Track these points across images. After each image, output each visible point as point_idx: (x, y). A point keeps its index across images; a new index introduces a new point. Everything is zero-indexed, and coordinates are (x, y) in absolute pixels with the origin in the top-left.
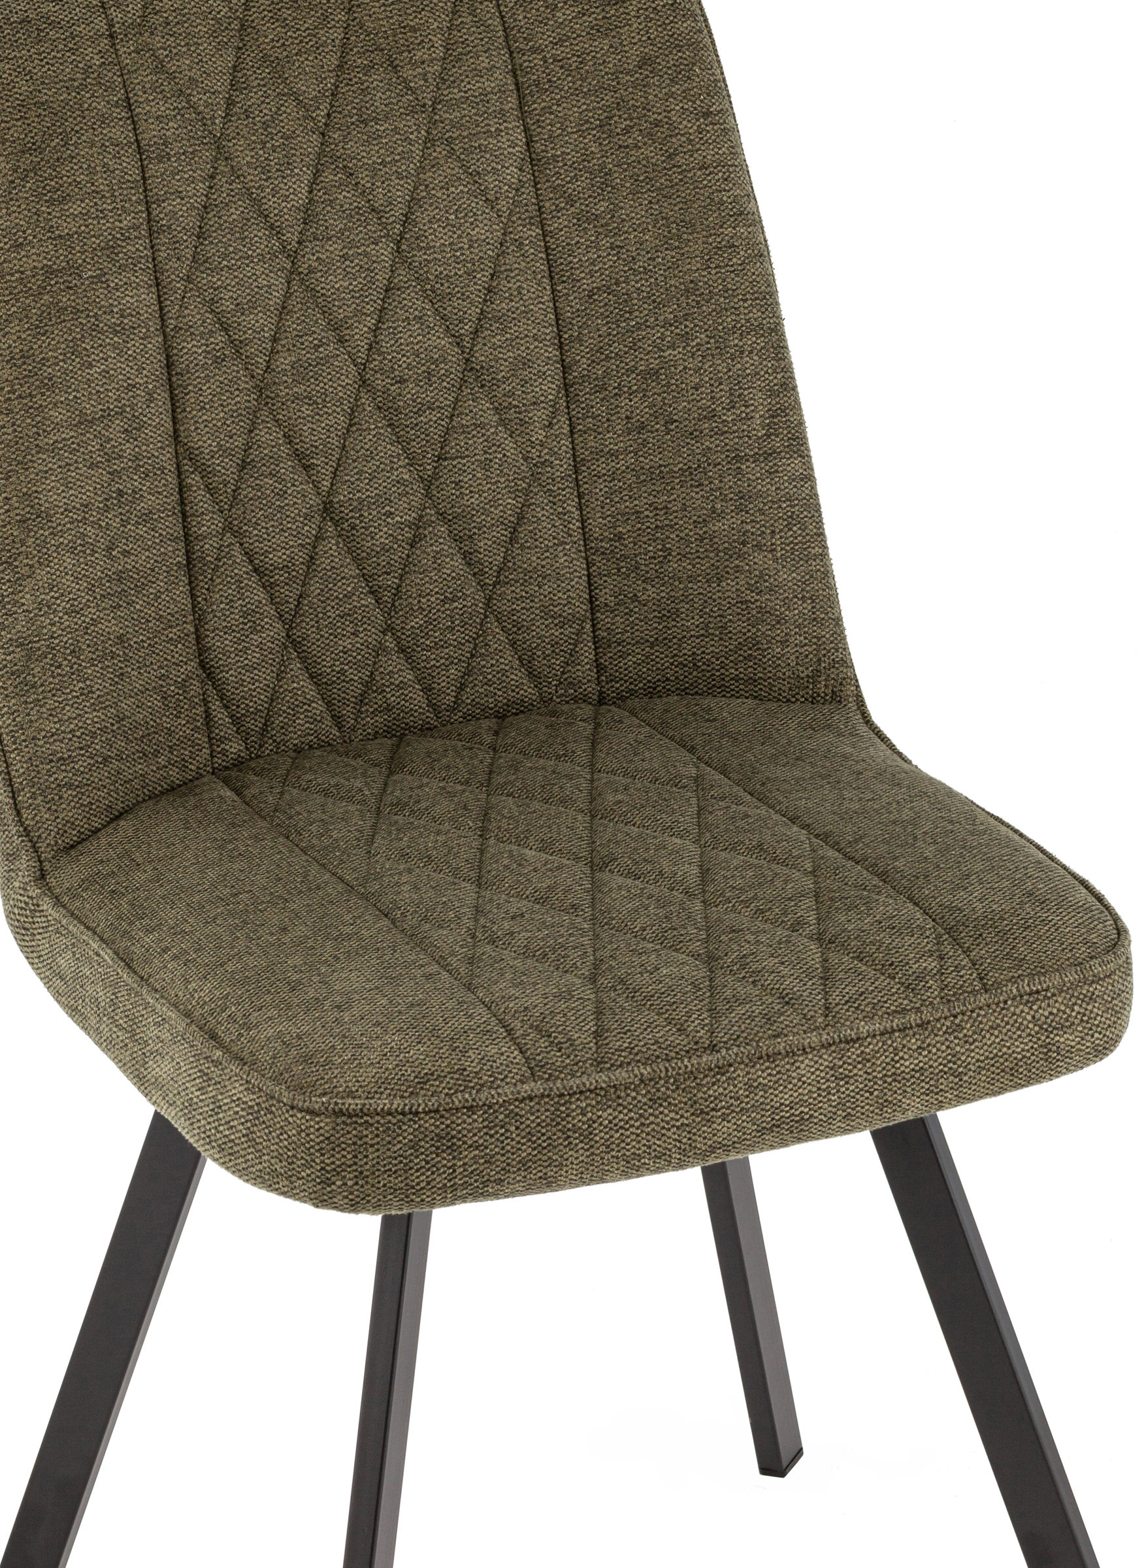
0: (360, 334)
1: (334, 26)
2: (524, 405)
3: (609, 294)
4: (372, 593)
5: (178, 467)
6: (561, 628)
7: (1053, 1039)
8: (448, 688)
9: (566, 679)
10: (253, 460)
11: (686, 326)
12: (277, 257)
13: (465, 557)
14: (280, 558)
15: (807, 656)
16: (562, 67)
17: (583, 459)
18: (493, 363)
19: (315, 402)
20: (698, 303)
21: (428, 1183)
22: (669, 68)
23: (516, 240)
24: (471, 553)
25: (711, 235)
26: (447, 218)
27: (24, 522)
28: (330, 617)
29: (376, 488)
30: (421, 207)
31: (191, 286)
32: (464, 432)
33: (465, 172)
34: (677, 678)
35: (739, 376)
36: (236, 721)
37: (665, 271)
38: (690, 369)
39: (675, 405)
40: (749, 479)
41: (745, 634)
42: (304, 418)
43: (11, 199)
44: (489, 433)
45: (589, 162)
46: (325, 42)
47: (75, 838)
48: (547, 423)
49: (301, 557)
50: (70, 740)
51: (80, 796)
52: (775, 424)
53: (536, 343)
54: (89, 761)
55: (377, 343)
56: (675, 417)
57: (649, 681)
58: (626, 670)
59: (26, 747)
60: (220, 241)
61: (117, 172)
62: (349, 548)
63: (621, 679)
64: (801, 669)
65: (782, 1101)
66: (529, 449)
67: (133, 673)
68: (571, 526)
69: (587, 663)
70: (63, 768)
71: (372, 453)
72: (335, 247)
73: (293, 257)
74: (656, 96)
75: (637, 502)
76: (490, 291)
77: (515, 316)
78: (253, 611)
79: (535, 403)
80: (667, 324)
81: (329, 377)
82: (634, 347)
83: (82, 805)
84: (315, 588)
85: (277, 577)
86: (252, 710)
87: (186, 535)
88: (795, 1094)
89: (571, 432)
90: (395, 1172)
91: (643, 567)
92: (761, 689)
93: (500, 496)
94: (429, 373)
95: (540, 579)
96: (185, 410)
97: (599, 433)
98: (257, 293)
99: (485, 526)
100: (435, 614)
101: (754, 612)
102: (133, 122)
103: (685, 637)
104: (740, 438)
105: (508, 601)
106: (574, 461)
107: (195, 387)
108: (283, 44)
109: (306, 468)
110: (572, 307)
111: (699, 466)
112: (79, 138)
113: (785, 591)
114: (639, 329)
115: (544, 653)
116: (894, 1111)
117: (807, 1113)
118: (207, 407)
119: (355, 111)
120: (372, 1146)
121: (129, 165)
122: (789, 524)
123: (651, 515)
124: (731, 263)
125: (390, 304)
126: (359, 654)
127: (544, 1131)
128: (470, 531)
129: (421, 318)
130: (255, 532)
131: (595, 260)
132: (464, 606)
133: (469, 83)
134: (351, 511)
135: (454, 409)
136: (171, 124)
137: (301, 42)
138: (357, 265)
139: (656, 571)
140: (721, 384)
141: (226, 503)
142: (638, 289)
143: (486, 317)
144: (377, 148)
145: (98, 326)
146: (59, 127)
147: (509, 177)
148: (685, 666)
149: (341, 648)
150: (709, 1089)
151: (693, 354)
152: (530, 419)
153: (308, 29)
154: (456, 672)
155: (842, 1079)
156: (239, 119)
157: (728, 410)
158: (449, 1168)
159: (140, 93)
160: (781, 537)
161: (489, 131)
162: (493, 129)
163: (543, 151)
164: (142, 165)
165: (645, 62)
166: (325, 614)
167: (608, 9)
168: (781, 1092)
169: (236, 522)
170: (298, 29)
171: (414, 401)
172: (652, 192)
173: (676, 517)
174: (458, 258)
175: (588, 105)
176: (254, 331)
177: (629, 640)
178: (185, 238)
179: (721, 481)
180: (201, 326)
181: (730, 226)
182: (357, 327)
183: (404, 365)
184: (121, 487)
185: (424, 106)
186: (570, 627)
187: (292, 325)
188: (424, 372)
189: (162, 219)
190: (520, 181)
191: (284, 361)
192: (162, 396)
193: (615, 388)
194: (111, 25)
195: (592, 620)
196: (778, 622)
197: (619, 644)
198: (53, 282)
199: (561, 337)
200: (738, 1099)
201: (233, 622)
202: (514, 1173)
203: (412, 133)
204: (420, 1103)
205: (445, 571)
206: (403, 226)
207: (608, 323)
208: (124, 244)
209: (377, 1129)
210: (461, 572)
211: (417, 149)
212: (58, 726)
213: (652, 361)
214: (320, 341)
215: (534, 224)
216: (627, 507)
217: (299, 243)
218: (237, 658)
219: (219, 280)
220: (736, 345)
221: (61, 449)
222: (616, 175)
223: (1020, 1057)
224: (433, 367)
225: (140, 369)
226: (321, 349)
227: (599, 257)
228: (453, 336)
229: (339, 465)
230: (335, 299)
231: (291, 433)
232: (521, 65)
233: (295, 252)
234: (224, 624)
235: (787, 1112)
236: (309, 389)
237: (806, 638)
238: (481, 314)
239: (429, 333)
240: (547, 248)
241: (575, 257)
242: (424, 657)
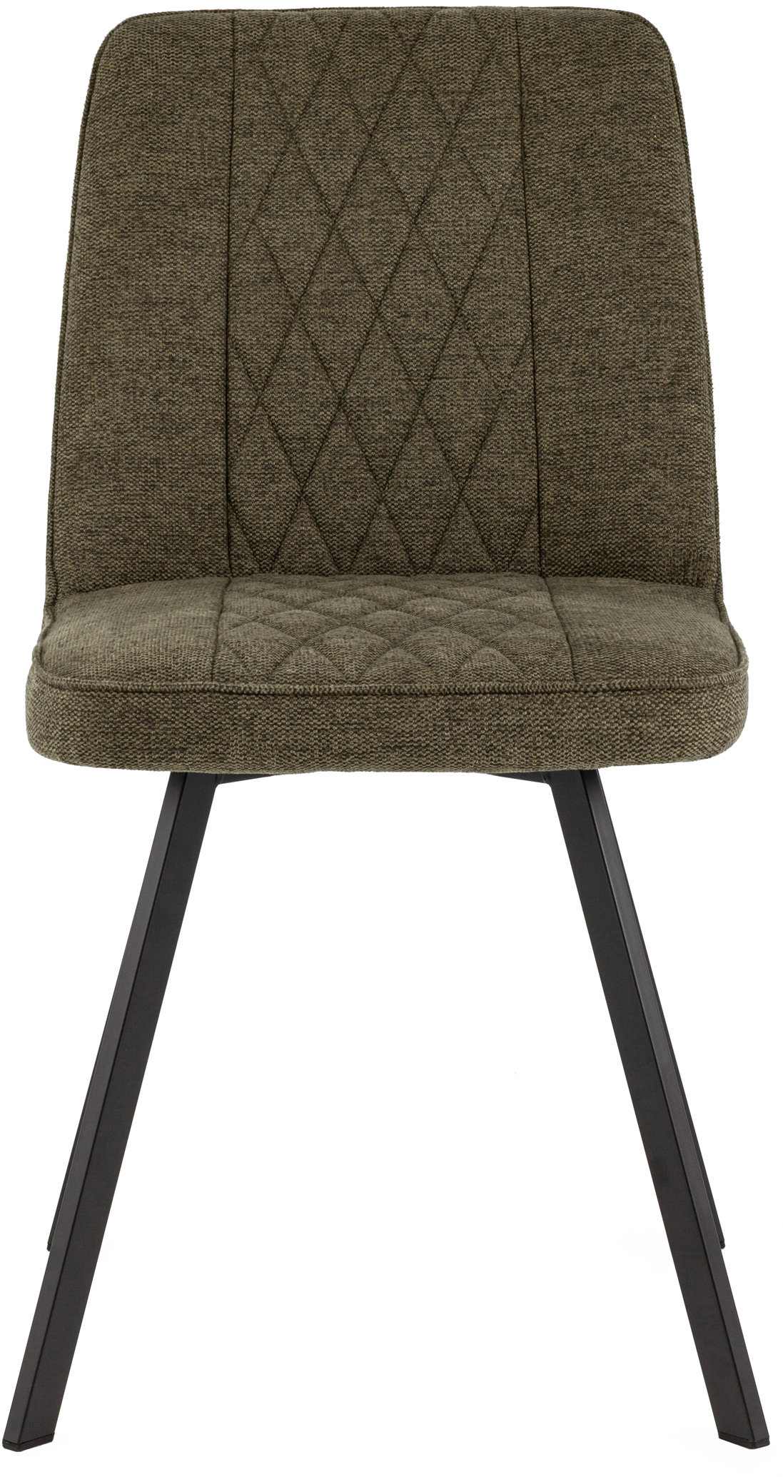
0: (379, 277)
1: (395, 63)
2: (497, 345)
3: (569, 271)
4: (371, 471)
5: (227, 353)
6: (513, 516)
7: (636, 724)
8: (425, 551)
9: (516, 558)
10: (284, 357)
11: (621, 298)
12: (322, 215)
13: (446, 455)
14: (298, 431)
15: (681, 550)
16: (556, 106)
17: (540, 392)
18: (476, 312)
19: (337, 322)
20: (631, 281)
21: (130, 744)
22: (633, 113)
23: (504, 225)
24: (449, 452)
25: (646, 234)
26: (453, 202)
27: (92, 364)
28: (334, 482)
29: (379, 392)
30: (435, 192)
31: (254, 226)
32: (450, 360)
33: (472, 172)
34: (594, 564)
35: (655, 338)
36: (252, 544)
37: (610, 257)
38: (620, 330)
39: (607, 356)
40: (654, 414)
41: (638, 529)
42: (327, 332)
43: (121, 144)
44: (468, 363)
45: (565, 174)
46: (385, 72)
47: (91, 587)
48: (515, 362)
49: (316, 433)
50: (99, 519)
51: (99, 559)
52: (679, 376)
53: (511, 301)
54: (112, 537)
55: (391, 287)
56: (607, 365)
57: (576, 567)
58: (560, 556)
59: (67, 519)
60: (280, 198)
61: (209, 139)
62: (356, 435)
63: (556, 564)
64: (676, 559)
65: (404, 729)
66: (499, 379)
67: (164, 488)
68: (527, 441)
69: (532, 547)
70: (89, 537)
71: (378, 365)
72: (365, 213)
73: (335, 217)
74: (620, 131)
75: (574, 427)
76: (481, 260)
77: (496, 279)
78: (273, 466)
79: (505, 345)
80: (607, 296)
81: (350, 305)
82: (583, 311)
83: (99, 566)
84: (325, 458)
85: (294, 445)
86: (264, 539)
87: (227, 404)
88: (415, 726)
89: (534, 372)
90: (107, 734)
91: (575, 476)
92: (648, 575)
93: (473, 411)
94: (427, 313)
95: (499, 477)
96: (235, 312)
97: (553, 374)
98: (302, 237)
99: (460, 432)
100: (417, 493)
101: (645, 513)
102: (233, 109)
103: (599, 530)
104: (651, 384)
105: (475, 491)
106: (535, 393)
107: (245, 296)
108: (354, 70)
109: (326, 369)
110: (541, 278)
111: (620, 402)
112: (184, 111)
113: (670, 499)
114: (588, 298)
115: (498, 534)
116: (499, 756)
117: (424, 742)
118: (252, 312)
119: (394, 120)
120: (93, 712)
121: (221, 135)
122: (680, 450)
123: (584, 437)
124: (659, 256)
125: (404, 260)
126: (356, 513)
127: (215, 716)
128: (449, 434)
129: (425, 272)
130: (279, 409)
131: (561, 245)
132: (441, 490)
133: (484, 110)
134: (358, 406)
135: (445, 343)
136: (259, 112)
137: (367, 70)
138: (381, 227)
139: (584, 480)
140: (641, 342)
141: (260, 384)
142: (590, 269)
143: (475, 278)
144: (406, 147)
145: (172, 240)
146: (169, 102)
147: (503, 179)
148: (599, 554)
149: (342, 506)
150: (346, 708)
151: (624, 319)
152: (501, 356)
153: (374, 62)
154: (431, 540)
155: (455, 721)
156: (310, 116)
157: (644, 362)
158: (145, 735)
159: (242, 89)
160: (672, 459)
161: (493, 144)
162: (495, 144)
163: (533, 164)
164: (232, 139)
165: (616, 106)
166: (331, 478)
167: (596, 69)
168: (403, 722)
169: (265, 399)
170: (367, 62)
171: (414, 331)
172: (608, 199)
173: (601, 440)
174: (457, 231)
175: (570, 134)
176: (296, 264)
177: (562, 532)
178: (254, 191)
179: (633, 415)
180: (256, 254)
181: (662, 229)
182: (375, 273)
183: (410, 305)
184: (174, 355)
185: (449, 124)
186: (520, 516)
187: (326, 264)
188: (423, 311)
189: (239, 177)
190: (513, 183)
191: (316, 289)
192: (219, 299)
193: (567, 341)
194: (235, 43)
195: (539, 515)
196: (662, 522)
197: (555, 534)
198: (141, 203)
199: (532, 300)
200: (368, 719)
201: (256, 471)
202: (194, 744)
203: (434, 140)
204: (130, 686)
205: (427, 461)
206: (421, 205)
207: (566, 292)
208: (206, 189)
209: (97, 700)
210: (441, 465)
211: (438, 153)
212: (92, 508)
213: (594, 322)
214: (346, 278)
215: (519, 215)
216: (568, 430)
217: (341, 208)
218: (257, 498)
219: (274, 223)
220: (656, 316)
221: (126, 318)
222: (583, 185)
223: (605, 733)
224: (430, 308)
225: (202, 277)
226: (347, 285)
227: (564, 243)
228: (450, 289)
229: (353, 372)
230: (360, 250)
231: (317, 342)
232: (527, 102)
233: (337, 214)
234: (249, 471)
235: (407, 738)
236: (333, 312)
237: (682, 536)
238: (473, 275)
239: (430, 283)
240: (528, 234)
241: (547, 242)
242: (406, 524)
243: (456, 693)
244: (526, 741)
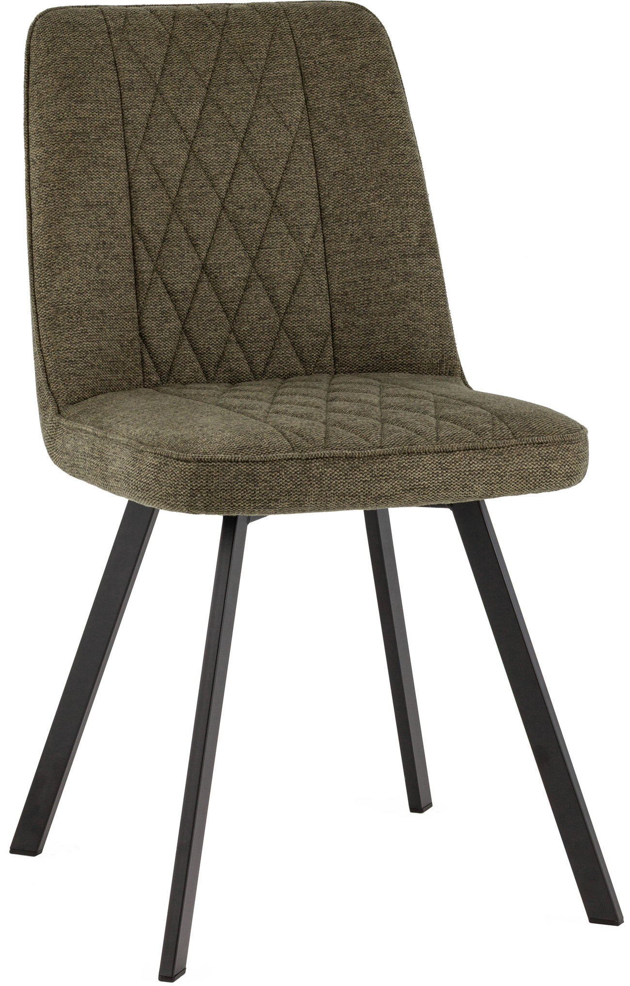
0: (223, 183)
1: (215, 40)
2: (301, 225)
3: (343, 174)
4: (225, 312)
5: (133, 237)
6: (317, 337)
7: (548, 465)
8: (261, 363)
9: (319, 364)
10: (169, 238)
11: (380, 191)
12: (183, 142)
13: (271, 299)
14: (180, 287)
15: (437, 353)
16: (323, 67)
17: (329, 255)
18: (286, 204)
19: (199, 213)
20: (386, 180)
21: (242, 497)
22: (375, 70)
23: (299, 146)
24: (273, 297)
25: (393, 148)
26: (266, 132)
27: (58, 248)
28: (203, 320)
29: (228, 259)
30: (253, 126)
31: (142, 151)
32: (271, 236)
33: (275, 111)
34: (373, 365)
35: (406, 216)
36: (156, 365)
37: (371, 164)
38: (382, 212)
39: (374, 229)
40: (410, 266)
41: (407, 341)
42: (194, 220)
43: (58, 98)
44: (283, 237)
45: (335, 111)
46: (210, 47)
47: (76, 400)
48: (312, 236)
49: (191, 288)
50: (75, 352)
51: (79, 380)
52: (423, 240)
53: (308, 196)
54: (84, 364)
55: (231, 189)
56: (375, 235)
57: (360, 367)
58: (348, 360)
59: (54, 354)
60: (156, 131)
61: (108, 93)
62: (214, 288)
63: (346, 365)
64: (434, 359)
65: (415, 476)
66: (303, 247)
67: (107, 329)
68: (323, 287)
69: (329, 357)
70: (72, 365)
71: (226, 241)
72: (211, 140)
73: (191, 143)
74: (368, 82)
75: (355, 277)
76: (286, 169)
77: (298, 181)
78: (166, 311)
79: (306, 225)
80: (371, 190)
81: (207, 202)
82: (355, 200)
83: (80, 384)
84: (197, 305)
85: (178, 296)
86: (164, 360)
87: (135, 271)
88: (421, 474)
89: (324, 242)
90: (226, 490)
91: (357, 309)
92: (414, 369)
93: (288, 269)
94: (255, 205)
95: (307, 312)
96: (137, 209)
97: (337, 242)
98: (173, 157)
99: (280, 283)
100: (255, 325)
101: (411, 330)
102: (117, 72)
103: (377, 343)
104: (406, 246)
105: (291, 322)
106: (325, 255)
107: (142, 198)
108: (190, 46)
109: (194, 245)
110: (325, 180)
111: (386, 259)
112: (91, 75)
113: (426, 321)
114: (358, 192)
115: (308, 349)
116: (470, 491)
117: (427, 485)
118: (147, 209)
119: (223, 79)
121: (114, 90)
122: (429, 288)
123: (362, 283)
124: (403, 162)
125: (237, 171)
126: (217, 341)
127: (298, 476)
128: (273, 285)
129: (252, 178)
130: (169, 273)
131: (337, 158)
132: (270, 322)
133: (278, 70)
134: (215, 269)
135: (267, 225)
136: (135, 74)
137: (198, 45)
138: (222, 150)
139: (364, 311)
140: (397, 219)
141: (155, 257)
142: (358, 173)
143: (283, 181)
144: (233, 96)
145: (96, 162)
146: (82, 69)
147: (296, 115)
148: (377, 358)
149: (209, 336)
150: (379, 465)
151: (384, 205)
152: (304, 232)
153: (202, 40)
154: (264, 356)
155: (445, 470)
156: (167, 76)
157: (400, 232)
158: (252, 491)
159: (121, 59)
160: (425, 295)
161: (287, 93)
162: (289, 92)
163: (313, 105)
164: (120, 92)
165: (363, 66)
166: (201, 318)
167: (346, 41)
168: (414, 472)
169: (159, 267)
170: (197, 40)
171: (248, 218)
172: (365, 127)
173: (374, 284)
174: (271, 151)
175: (335, 85)
176: (171, 175)
177: (350, 346)
178: (140, 127)
179: (396, 267)
180: (146, 169)
181: (403, 145)
182: (221, 180)
183: (243, 201)
184: (104, 240)
185: (256, 79)
186: (321, 337)
187: (190, 175)
188: (253, 204)
189: (129, 118)
190: (302, 118)
191: (185, 192)
192: (126, 201)
193: (345, 220)
194: (109, 28)
195: (332, 335)
196: (423, 336)
197: (345, 347)
198: (76, 138)
199: (320, 195)
200: (393, 472)
201: (156, 315)
202: (284, 496)
203: (250, 91)
205: (260, 304)
206: (245, 134)
207: (342, 188)
208: (111, 126)
210: (269, 306)
211: (252, 98)
212: (69, 345)
213: (364, 207)
214: (203, 184)
215: (308, 139)
216: (350, 279)
217: (194, 137)
218: (158, 334)
219: (155, 149)
220: (405, 201)
221: (76, 216)
222: (348, 118)
224: (257, 202)
225: (116, 186)
226: (203, 188)
227: (339, 156)
228: (267, 189)
229: (210, 246)
230: (210, 165)
231: (187, 227)
232: (303, 64)
233: (192, 141)
234: (152, 316)
235: (417, 482)
236: (197, 207)
237: (436, 344)
238: (281, 180)
239: (256, 186)
240: (314, 151)
241: (327, 156)
242: (249, 346)
243: (444, 452)
244: (486, 480)
